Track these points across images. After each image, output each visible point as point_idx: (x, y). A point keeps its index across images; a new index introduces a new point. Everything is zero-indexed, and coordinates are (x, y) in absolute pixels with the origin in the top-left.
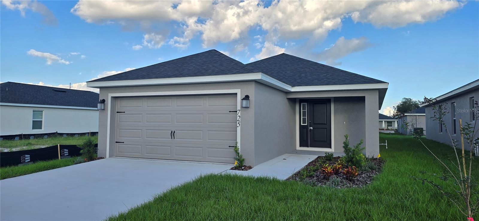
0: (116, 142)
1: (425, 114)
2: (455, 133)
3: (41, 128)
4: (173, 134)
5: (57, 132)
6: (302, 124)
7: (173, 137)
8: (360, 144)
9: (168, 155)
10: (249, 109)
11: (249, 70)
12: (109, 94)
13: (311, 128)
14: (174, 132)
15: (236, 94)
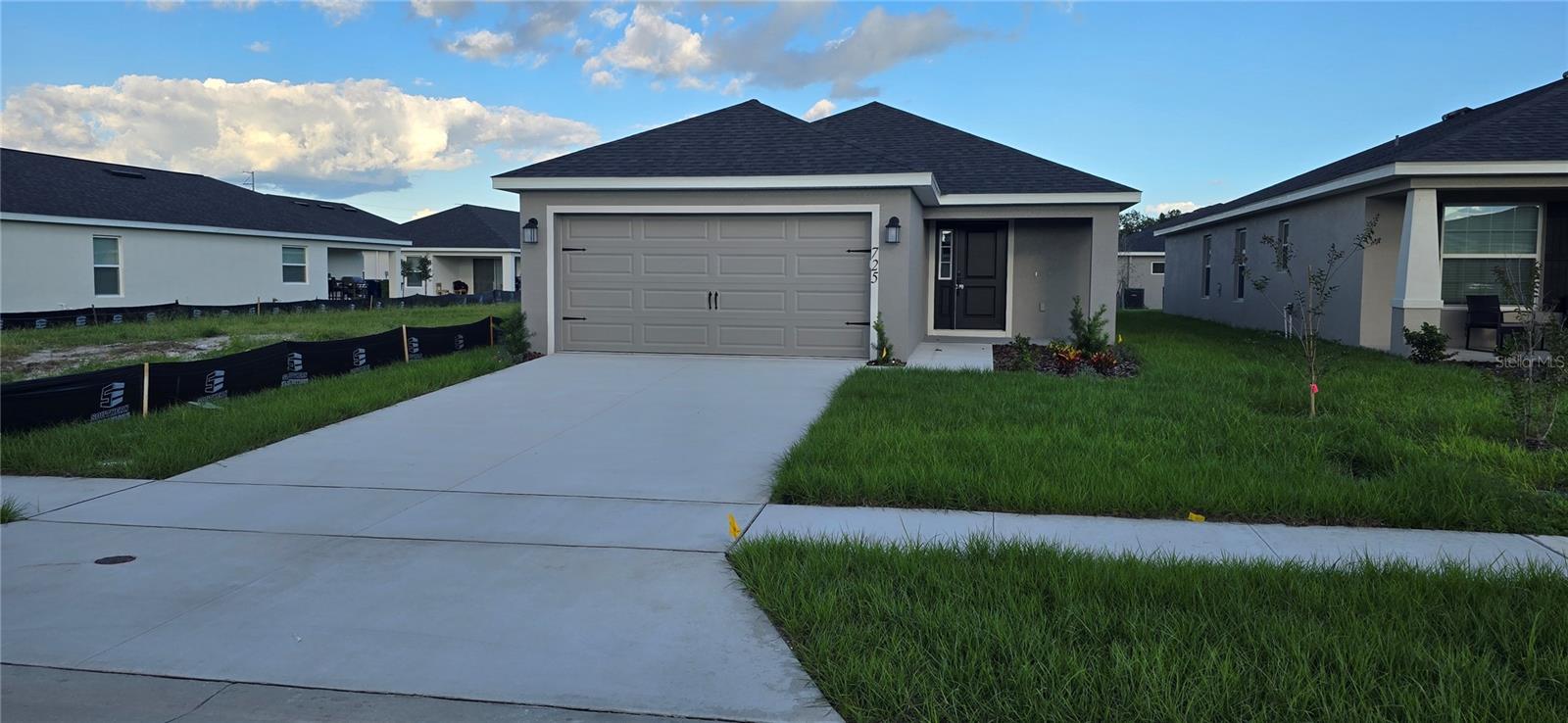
0: (564, 319)
1: (1163, 254)
2: (1241, 295)
3: (116, 291)
4: (712, 299)
5: (177, 301)
6: (940, 278)
7: (713, 305)
8: (1100, 314)
9: (700, 343)
10: (898, 247)
11: (902, 165)
12: (548, 207)
13: (962, 286)
14: (716, 294)
15: (870, 214)
